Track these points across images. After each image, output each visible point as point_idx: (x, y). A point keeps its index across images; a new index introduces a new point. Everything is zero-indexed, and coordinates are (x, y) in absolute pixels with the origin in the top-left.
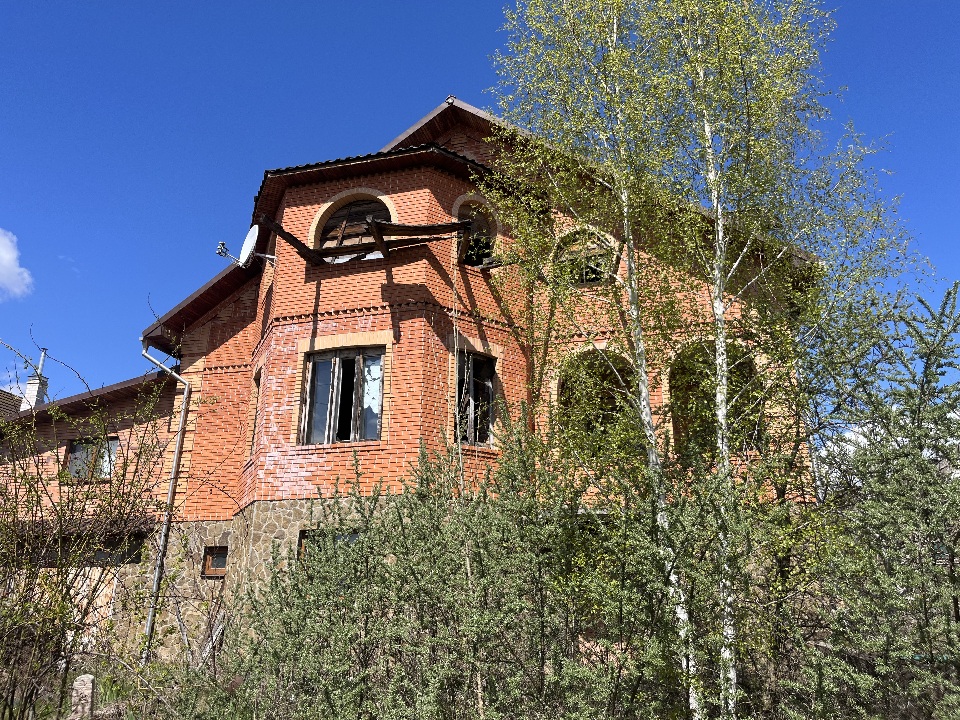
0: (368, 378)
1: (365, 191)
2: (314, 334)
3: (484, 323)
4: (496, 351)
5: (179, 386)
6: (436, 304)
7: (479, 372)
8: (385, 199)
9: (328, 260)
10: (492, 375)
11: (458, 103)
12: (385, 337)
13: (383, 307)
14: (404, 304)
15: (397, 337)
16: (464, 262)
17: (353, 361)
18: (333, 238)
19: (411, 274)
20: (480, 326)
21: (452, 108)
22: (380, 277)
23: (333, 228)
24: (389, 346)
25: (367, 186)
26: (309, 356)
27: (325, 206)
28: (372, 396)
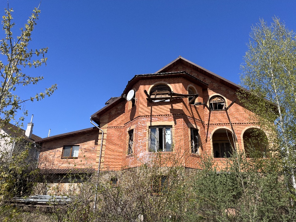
0: (166, 134)
1: (163, 82)
2: (151, 121)
3: (196, 120)
4: (199, 128)
5: (100, 132)
6: (185, 115)
7: (195, 132)
8: (169, 85)
9: (153, 101)
10: (197, 134)
11: (182, 58)
12: (172, 123)
13: (171, 115)
14: (177, 114)
15: (175, 123)
16: (190, 103)
17: (162, 129)
18: (154, 95)
19: (179, 106)
20: (195, 121)
21: (180, 59)
22: (169, 106)
23: (153, 92)
24: (173, 126)
26: (150, 127)
27: (153, 85)
28: (168, 139)
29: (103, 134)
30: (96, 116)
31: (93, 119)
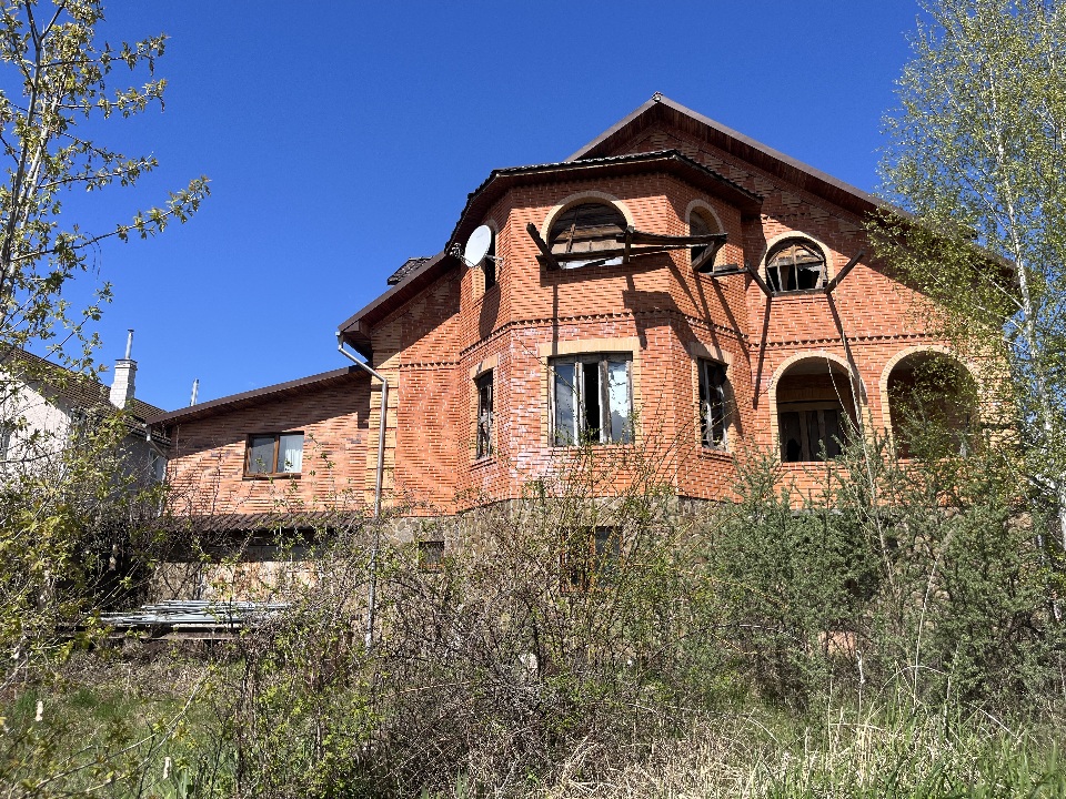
0: (612, 382)
1: (595, 194)
2: (556, 339)
3: (717, 330)
4: (728, 358)
5: (375, 381)
6: (679, 312)
7: (713, 373)
8: (620, 204)
9: (561, 264)
10: (723, 380)
11: (665, 101)
12: (631, 343)
13: (627, 314)
14: (648, 312)
15: (644, 344)
16: (697, 270)
17: (594, 366)
18: (564, 241)
19: (654, 281)
20: (713, 332)
21: (659, 106)
22: (620, 283)
23: (560, 232)
24: (636, 354)
25: (598, 189)
26: (550, 359)
27: (558, 207)
28: (618, 400)
29: (384, 390)
30: (356, 328)
31: (348, 337)
